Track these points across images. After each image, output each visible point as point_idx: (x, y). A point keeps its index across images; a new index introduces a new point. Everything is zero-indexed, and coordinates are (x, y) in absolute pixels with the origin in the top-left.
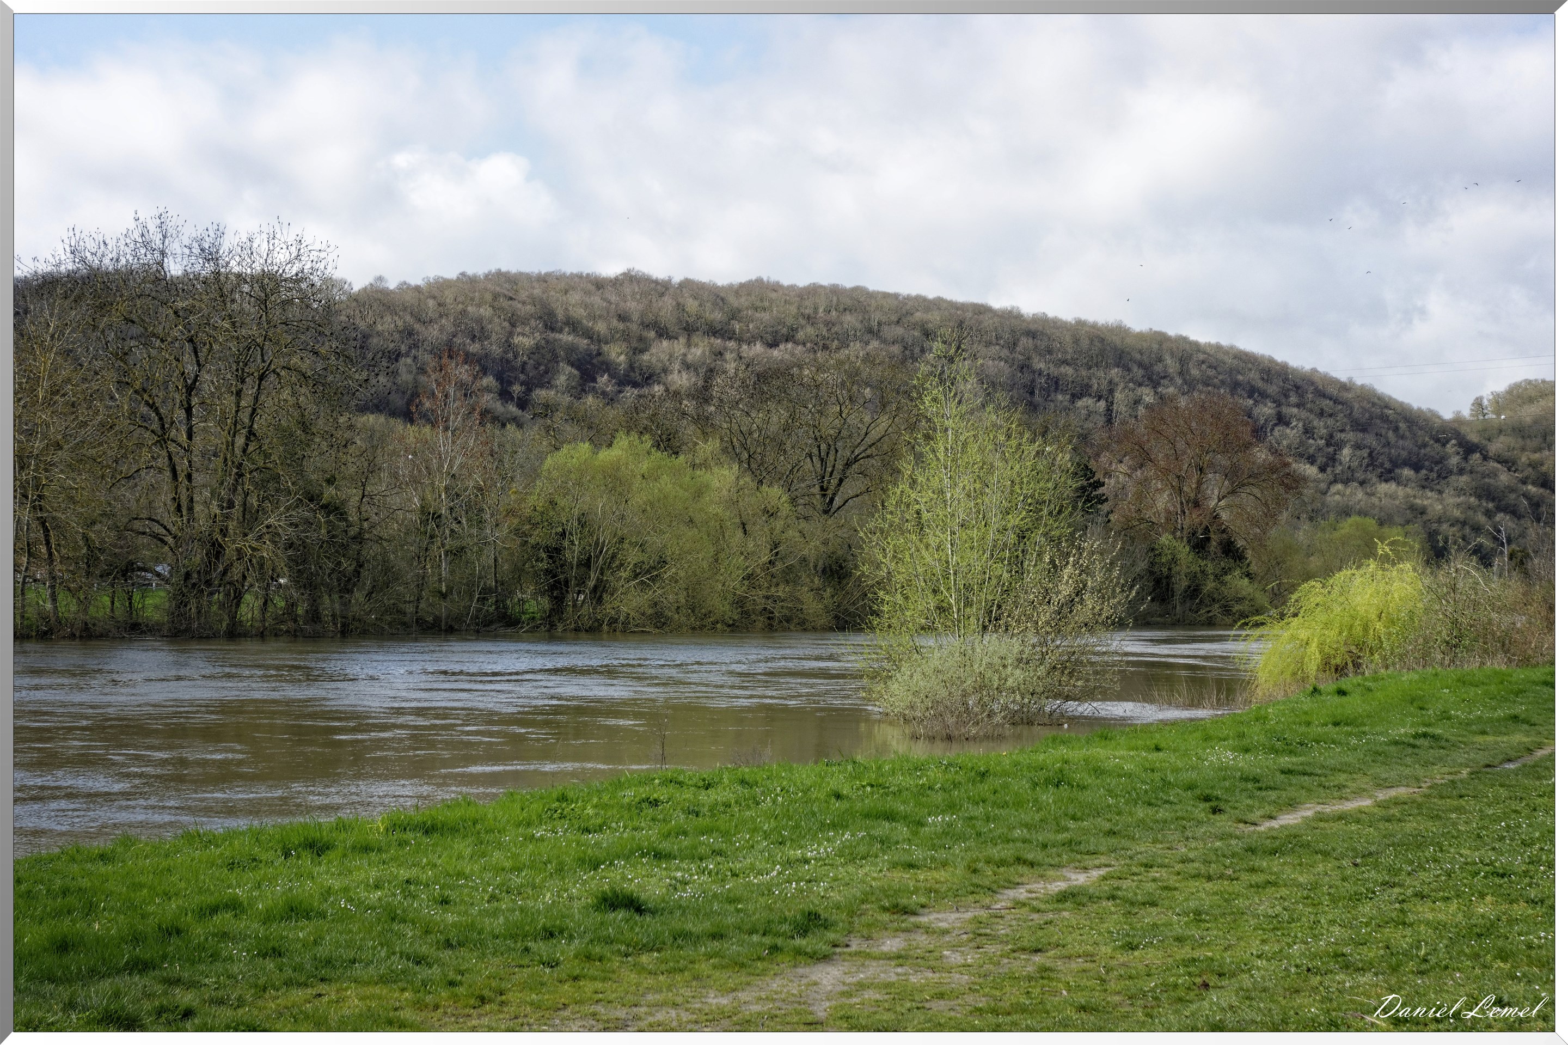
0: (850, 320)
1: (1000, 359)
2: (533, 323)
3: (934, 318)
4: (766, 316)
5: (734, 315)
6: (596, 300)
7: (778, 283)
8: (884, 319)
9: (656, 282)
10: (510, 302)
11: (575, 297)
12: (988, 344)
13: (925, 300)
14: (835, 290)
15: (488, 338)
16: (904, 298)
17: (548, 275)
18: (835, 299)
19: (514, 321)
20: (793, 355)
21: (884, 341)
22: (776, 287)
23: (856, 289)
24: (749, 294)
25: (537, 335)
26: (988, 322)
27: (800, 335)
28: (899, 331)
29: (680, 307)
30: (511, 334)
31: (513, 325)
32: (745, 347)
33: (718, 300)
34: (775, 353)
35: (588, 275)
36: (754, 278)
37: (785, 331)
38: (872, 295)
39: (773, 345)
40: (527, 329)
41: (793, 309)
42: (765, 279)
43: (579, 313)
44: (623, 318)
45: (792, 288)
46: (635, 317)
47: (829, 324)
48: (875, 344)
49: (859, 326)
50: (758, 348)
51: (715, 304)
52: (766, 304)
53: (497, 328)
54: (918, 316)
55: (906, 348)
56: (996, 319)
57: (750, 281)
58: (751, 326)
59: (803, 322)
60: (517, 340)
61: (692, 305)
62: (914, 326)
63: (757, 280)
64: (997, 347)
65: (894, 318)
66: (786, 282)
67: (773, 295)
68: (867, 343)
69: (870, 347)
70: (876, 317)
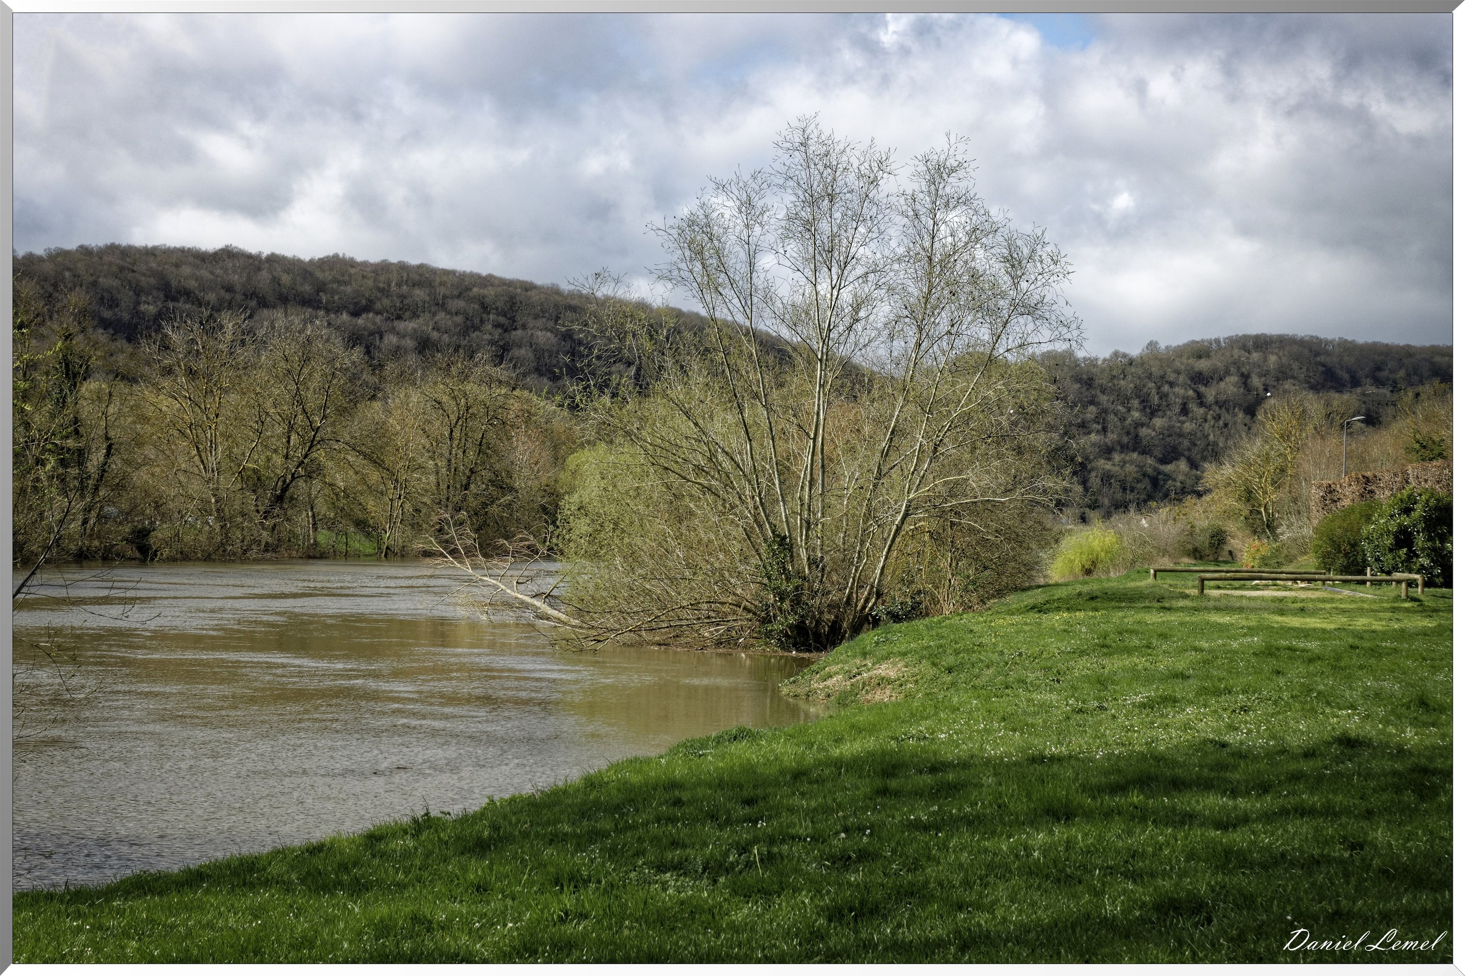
0: (420, 294)
1: (546, 329)
2: (155, 293)
3: (490, 292)
4: (349, 289)
5: (321, 287)
6: (204, 273)
7: (352, 259)
8: (448, 293)
9: (250, 256)
10: (133, 275)
11: (186, 270)
12: (536, 317)
13: (479, 276)
14: (402, 267)
15: (117, 306)
16: (460, 275)
17: (155, 248)
18: (405, 275)
19: (138, 291)
20: (374, 324)
21: (449, 313)
22: (352, 263)
23: (421, 266)
24: (331, 269)
25: (159, 303)
26: (534, 296)
27: (378, 306)
28: (461, 304)
29: (276, 280)
30: (138, 303)
31: (138, 295)
32: (333, 316)
33: (308, 275)
34: (360, 321)
35: (189, 249)
36: (331, 254)
37: (364, 302)
38: (434, 271)
39: (356, 314)
40: (150, 297)
41: (370, 283)
42: (341, 255)
43: (192, 284)
44: (229, 289)
45: (365, 264)
46: (238, 288)
47: (403, 297)
48: (441, 315)
49: (427, 298)
50: (345, 316)
51: (305, 279)
52: (346, 278)
53: (126, 297)
54: (475, 290)
55: (467, 319)
56: (542, 296)
57: (327, 257)
58: (336, 297)
59: (379, 295)
60: (143, 307)
61: (286, 279)
62: (471, 300)
63: (333, 257)
64: (544, 320)
65: (456, 293)
66: (359, 258)
67: (353, 271)
68: (434, 314)
69: (437, 318)
70: (442, 291)
